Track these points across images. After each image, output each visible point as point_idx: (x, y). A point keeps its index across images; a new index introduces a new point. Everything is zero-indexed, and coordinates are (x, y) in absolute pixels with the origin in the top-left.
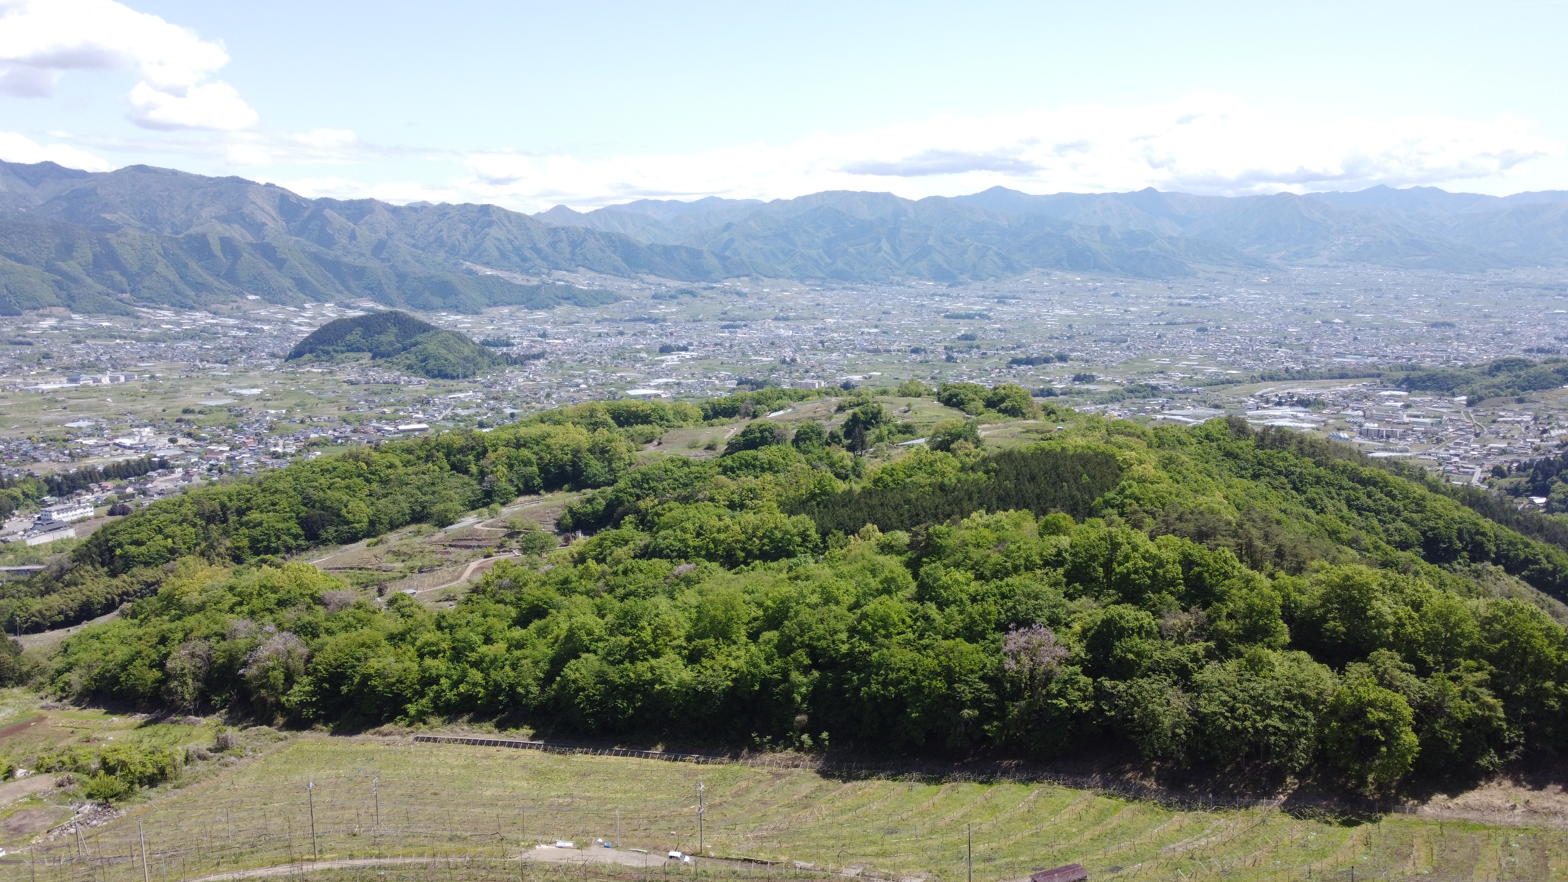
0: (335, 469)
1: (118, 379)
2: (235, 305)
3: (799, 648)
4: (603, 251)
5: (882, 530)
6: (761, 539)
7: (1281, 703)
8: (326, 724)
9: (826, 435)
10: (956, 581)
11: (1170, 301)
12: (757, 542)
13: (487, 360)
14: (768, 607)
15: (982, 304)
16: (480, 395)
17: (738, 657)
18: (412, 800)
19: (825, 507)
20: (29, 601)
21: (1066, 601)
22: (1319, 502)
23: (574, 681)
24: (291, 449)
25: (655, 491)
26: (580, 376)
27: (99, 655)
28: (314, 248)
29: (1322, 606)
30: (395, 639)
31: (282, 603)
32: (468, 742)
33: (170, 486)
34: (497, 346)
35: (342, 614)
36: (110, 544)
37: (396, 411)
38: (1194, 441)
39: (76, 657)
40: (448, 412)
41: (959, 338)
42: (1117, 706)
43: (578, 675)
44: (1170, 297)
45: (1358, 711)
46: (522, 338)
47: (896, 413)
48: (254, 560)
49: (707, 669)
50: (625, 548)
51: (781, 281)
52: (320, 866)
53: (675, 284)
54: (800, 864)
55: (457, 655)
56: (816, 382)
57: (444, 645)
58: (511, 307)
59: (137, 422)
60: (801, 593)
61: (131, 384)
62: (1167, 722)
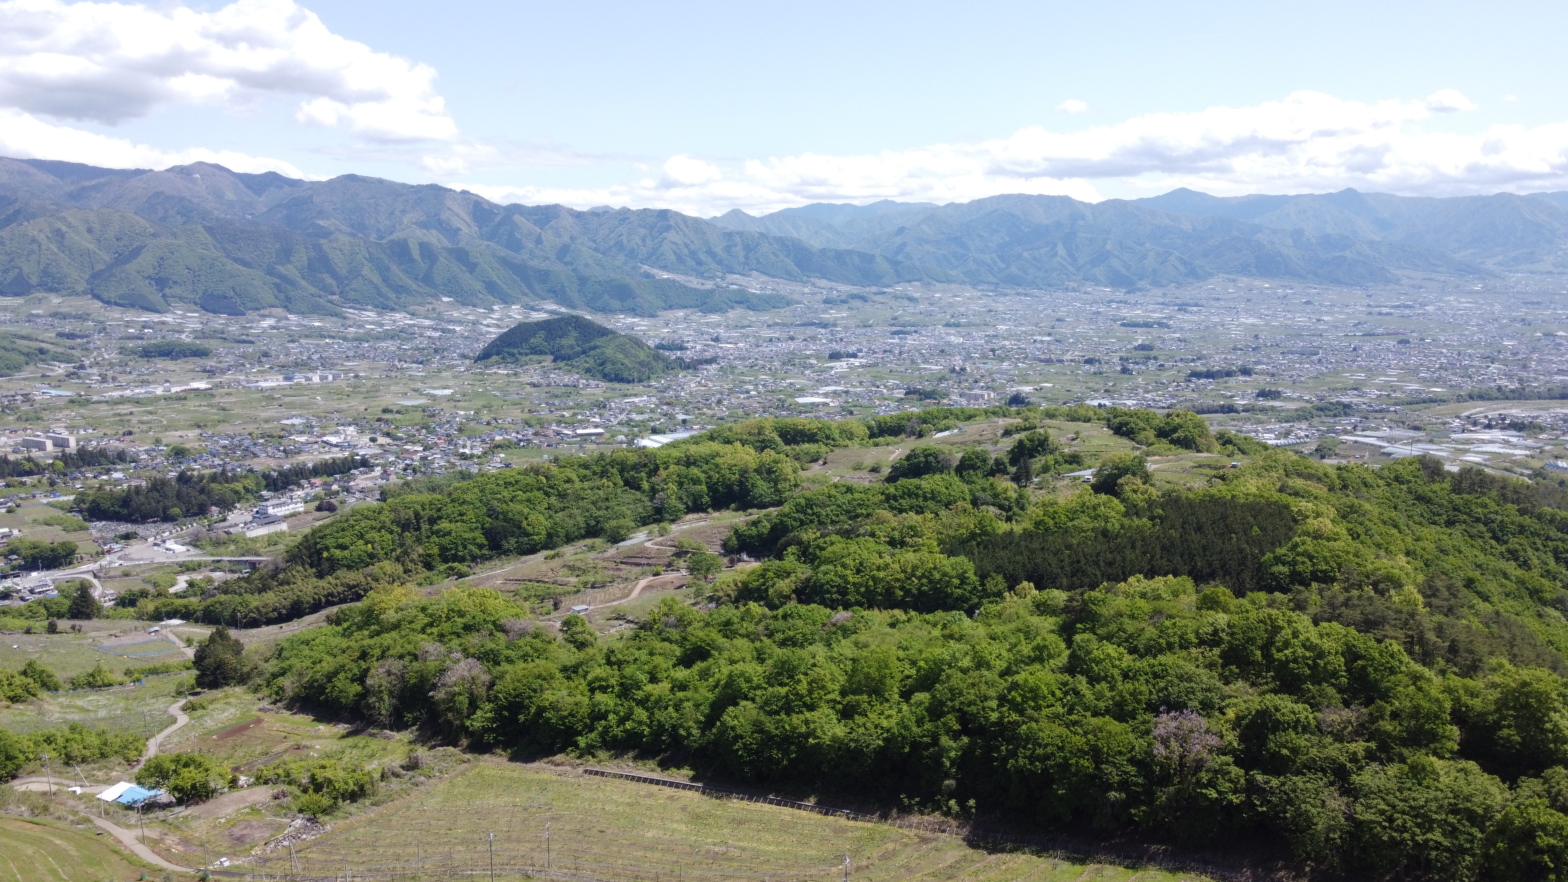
0: (517, 482)
1: (326, 378)
2: (430, 307)
3: (949, 713)
4: (777, 256)
5: (1039, 587)
6: (919, 579)
7: (1444, 816)
8: (504, 750)
9: (991, 462)
10: (1109, 655)
11: (1369, 310)
12: (916, 581)
13: (661, 365)
14: (920, 668)
15: (1161, 312)
16: (654, 399)
17: (889, 716)
18: (580, 837)
19: (985, 547)
20: (247, 597)
21: (1219, 684)
22: (1522, 553)
23: (733, 728)
24: (478, 451)
25: (818, 517)
26: (750, 382)
27: (308, 663)
28: (503, 252)
29: (1496, 711)
30: (570, 671)
31: (467, 628)
32: (633, 778)
33: (370, 484)
34: (671, 350)
35: (521, 643)
36: (319, 546)
37: (575, 414)
38: (1381, 482)
39: (288, 662)
40: (623, 417)
41: (1136, 348)
42: (1269, 802)
43: (736, 722)
44: (1369, 306)
45: (1528, 834)
46: (695, 342)
47: (1063, 440)
48: (443, 567)
49: (859, 727)
50: (787, 581)
51: (953, 286)
53: (846, 289)
55: (625, 691)
56: (985, 393)
57: (613, 681)
58: (685, 311)
59: (342, 421)
60: (953, 657)
61: (338, 382)
62: (1321, 825)
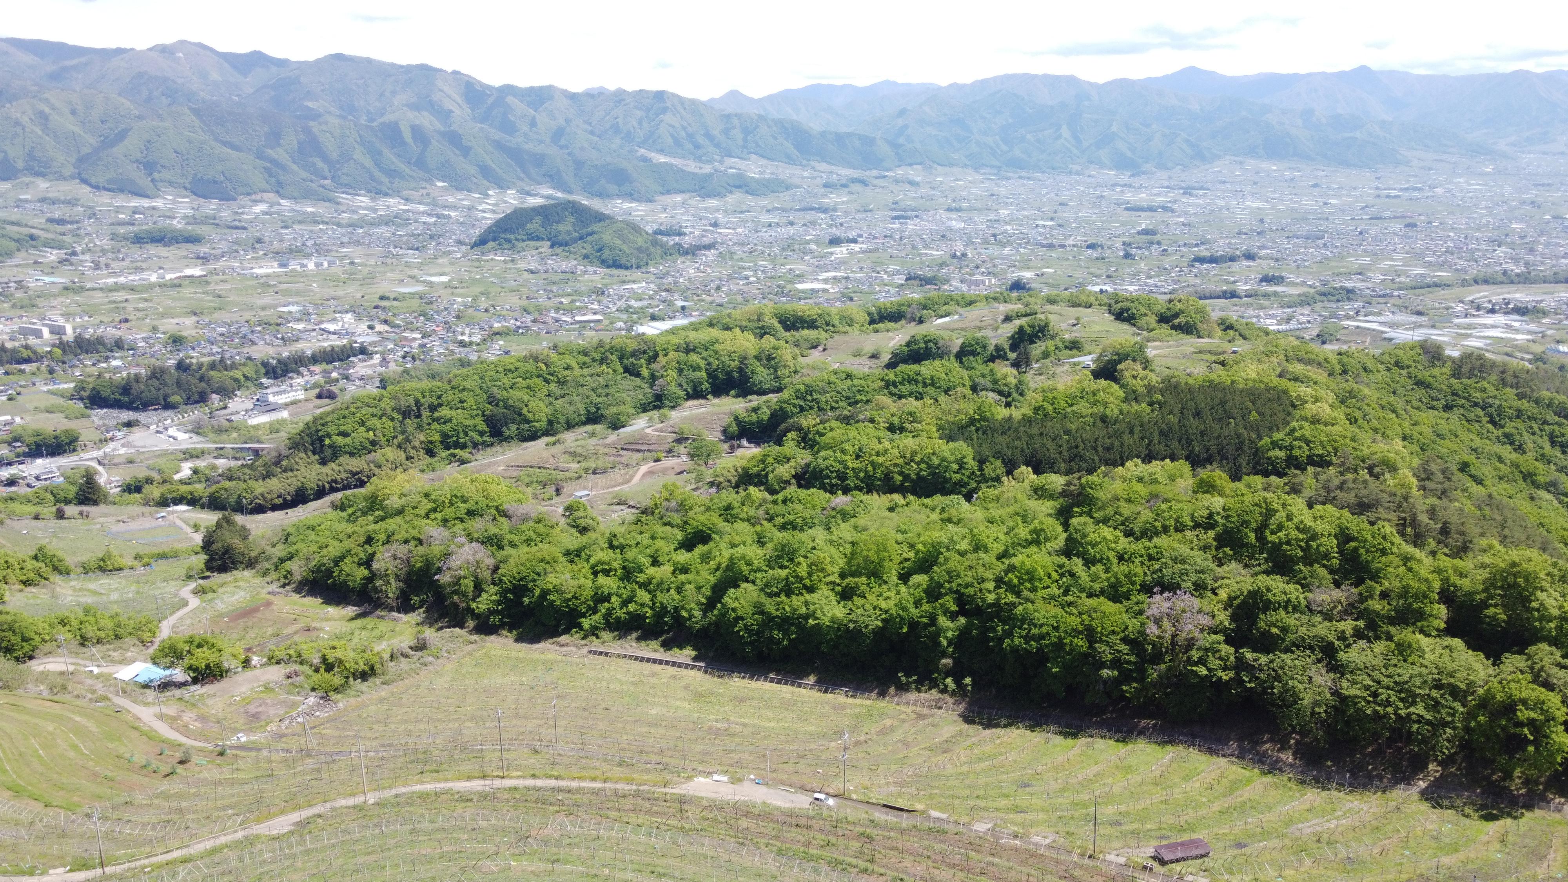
0: (516, 369)
1: (322, 264)
2: (424, 192)
3: (946, 594)
4: (776, 139)
5: (1037, 472)
6: (918, 464)
7: (1427, 691)
8: (510, 631)
9: (991, 348)
10: (1105, 538)
11: (1378, 192)
12: (915, 466)
13: (659, 251)
14: (918, 551)
15: (1166, 196)
16: (652, 286)
17: (888, 598)
18: (586, 714)
19: (984, 433)
20: (252, 483)
21: (1213, 566)
22: (1518, 437)
23: (734, 610)
24: (477, 338)
25: (818, 403)
26: (749, 268)
27: (315, 548)
28: (497, 135)
29: (1484, 591)
30: (573, 555)
31: (471, 513)
32: (637, 658)
33: (369, 372)
34: (669, 235)
35: (524, 527)
36: (320, 434)
37: (573, 301)
38: (1381, 367)
39: (295, 547)
40: (621, 304)
41: (1139, 233)
42: (1257, 678)
43: (737, 604)
44: (1377, 188)
45: (1509, 708)
46: (693, 227)
47: (1064, 326)
48: (445, 454)
49: (858, 608)
50: (787, 466)
51: (955, 169)
52: (508, 783)
53: (846, 172)
54: (935, 814)
55: (628, 574)
56: (986, 279)
57: (615, 565)
58: (683, 195)
59: (339, 308)
60: (951, 540)
61: (334, 269)
62: (1307, 700)
